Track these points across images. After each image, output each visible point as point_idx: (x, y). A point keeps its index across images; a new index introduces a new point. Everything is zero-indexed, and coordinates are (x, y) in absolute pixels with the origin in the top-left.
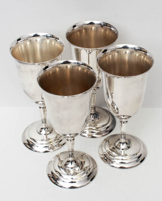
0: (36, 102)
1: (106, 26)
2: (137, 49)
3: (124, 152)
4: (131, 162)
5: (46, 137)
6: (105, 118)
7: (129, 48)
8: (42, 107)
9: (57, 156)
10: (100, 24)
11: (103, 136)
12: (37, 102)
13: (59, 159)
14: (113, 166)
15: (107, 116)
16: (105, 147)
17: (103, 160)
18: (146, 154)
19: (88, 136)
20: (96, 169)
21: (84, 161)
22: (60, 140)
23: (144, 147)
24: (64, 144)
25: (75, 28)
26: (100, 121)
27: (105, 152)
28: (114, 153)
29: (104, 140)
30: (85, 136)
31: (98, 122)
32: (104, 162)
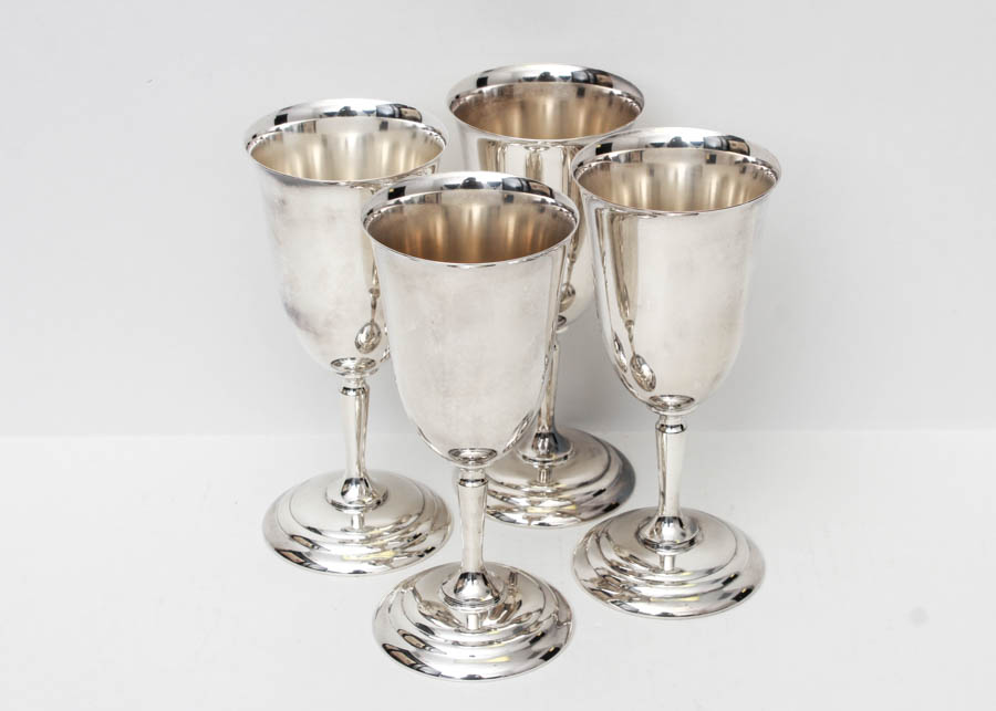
0: (332, 363)
1: (596, 82)
2: (714, 145)
3: (673, 558)
4: (704, 593)
5: (362, 520)
6: (593, 456)
7: (686, 146)
8: (352, 385)
9: (406, 585)
10: (574, 79)
11: (583, 520)
12: (337, 363)
13: (415, 592)
14: (636, 611)
15: (600, 452)
16: (601, 552)
17: (594, 594)
18: (759, 572)
19: (526, 522)
20: (568, 626)
21: (517, 600)
22: (412, 534)
23: (752, 547)
24: (428, 551)
25: (485, 89)
26: (573, 464)
27: (603, 569)
28: (637, 567)
29: (589, 535)
30: (514, 522)
31: (567, 471)
32: (602, 599)
